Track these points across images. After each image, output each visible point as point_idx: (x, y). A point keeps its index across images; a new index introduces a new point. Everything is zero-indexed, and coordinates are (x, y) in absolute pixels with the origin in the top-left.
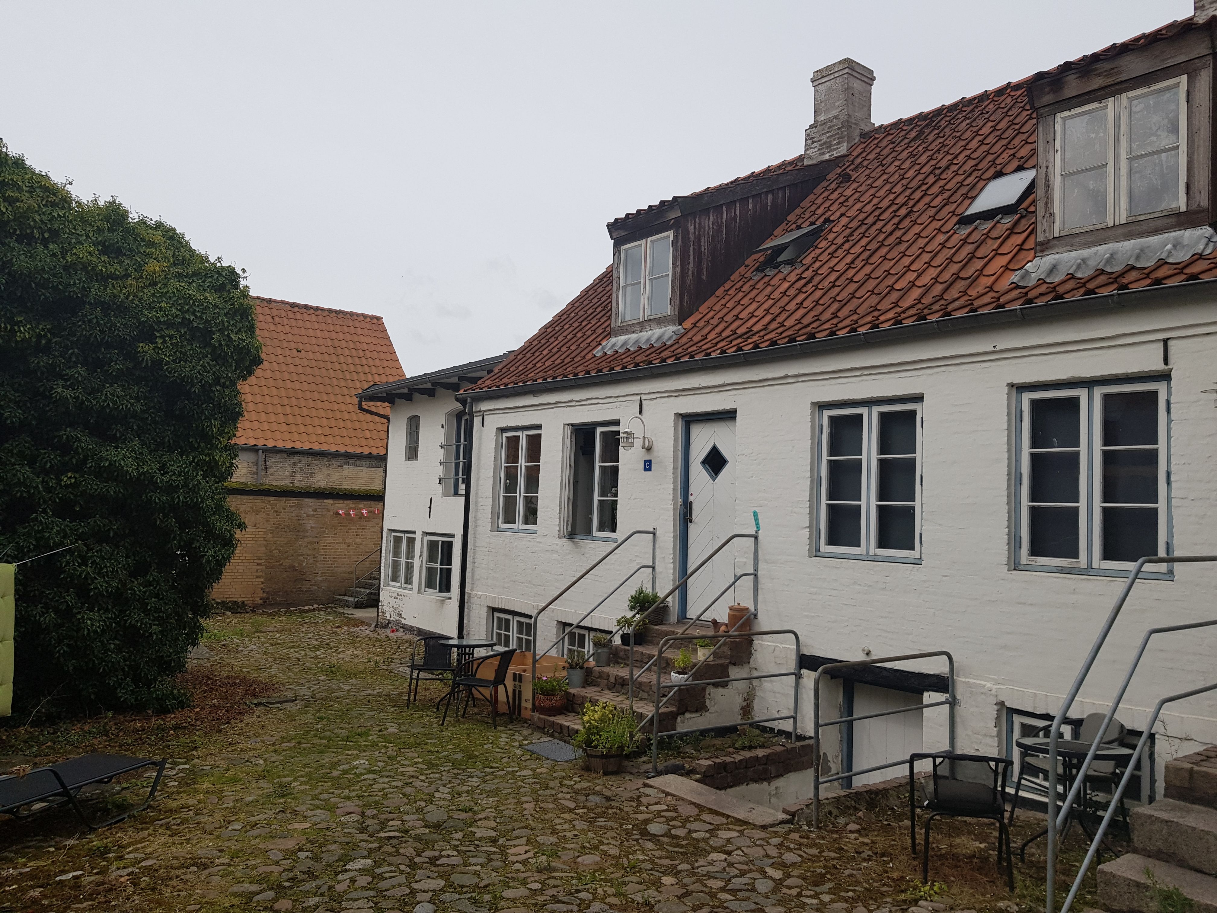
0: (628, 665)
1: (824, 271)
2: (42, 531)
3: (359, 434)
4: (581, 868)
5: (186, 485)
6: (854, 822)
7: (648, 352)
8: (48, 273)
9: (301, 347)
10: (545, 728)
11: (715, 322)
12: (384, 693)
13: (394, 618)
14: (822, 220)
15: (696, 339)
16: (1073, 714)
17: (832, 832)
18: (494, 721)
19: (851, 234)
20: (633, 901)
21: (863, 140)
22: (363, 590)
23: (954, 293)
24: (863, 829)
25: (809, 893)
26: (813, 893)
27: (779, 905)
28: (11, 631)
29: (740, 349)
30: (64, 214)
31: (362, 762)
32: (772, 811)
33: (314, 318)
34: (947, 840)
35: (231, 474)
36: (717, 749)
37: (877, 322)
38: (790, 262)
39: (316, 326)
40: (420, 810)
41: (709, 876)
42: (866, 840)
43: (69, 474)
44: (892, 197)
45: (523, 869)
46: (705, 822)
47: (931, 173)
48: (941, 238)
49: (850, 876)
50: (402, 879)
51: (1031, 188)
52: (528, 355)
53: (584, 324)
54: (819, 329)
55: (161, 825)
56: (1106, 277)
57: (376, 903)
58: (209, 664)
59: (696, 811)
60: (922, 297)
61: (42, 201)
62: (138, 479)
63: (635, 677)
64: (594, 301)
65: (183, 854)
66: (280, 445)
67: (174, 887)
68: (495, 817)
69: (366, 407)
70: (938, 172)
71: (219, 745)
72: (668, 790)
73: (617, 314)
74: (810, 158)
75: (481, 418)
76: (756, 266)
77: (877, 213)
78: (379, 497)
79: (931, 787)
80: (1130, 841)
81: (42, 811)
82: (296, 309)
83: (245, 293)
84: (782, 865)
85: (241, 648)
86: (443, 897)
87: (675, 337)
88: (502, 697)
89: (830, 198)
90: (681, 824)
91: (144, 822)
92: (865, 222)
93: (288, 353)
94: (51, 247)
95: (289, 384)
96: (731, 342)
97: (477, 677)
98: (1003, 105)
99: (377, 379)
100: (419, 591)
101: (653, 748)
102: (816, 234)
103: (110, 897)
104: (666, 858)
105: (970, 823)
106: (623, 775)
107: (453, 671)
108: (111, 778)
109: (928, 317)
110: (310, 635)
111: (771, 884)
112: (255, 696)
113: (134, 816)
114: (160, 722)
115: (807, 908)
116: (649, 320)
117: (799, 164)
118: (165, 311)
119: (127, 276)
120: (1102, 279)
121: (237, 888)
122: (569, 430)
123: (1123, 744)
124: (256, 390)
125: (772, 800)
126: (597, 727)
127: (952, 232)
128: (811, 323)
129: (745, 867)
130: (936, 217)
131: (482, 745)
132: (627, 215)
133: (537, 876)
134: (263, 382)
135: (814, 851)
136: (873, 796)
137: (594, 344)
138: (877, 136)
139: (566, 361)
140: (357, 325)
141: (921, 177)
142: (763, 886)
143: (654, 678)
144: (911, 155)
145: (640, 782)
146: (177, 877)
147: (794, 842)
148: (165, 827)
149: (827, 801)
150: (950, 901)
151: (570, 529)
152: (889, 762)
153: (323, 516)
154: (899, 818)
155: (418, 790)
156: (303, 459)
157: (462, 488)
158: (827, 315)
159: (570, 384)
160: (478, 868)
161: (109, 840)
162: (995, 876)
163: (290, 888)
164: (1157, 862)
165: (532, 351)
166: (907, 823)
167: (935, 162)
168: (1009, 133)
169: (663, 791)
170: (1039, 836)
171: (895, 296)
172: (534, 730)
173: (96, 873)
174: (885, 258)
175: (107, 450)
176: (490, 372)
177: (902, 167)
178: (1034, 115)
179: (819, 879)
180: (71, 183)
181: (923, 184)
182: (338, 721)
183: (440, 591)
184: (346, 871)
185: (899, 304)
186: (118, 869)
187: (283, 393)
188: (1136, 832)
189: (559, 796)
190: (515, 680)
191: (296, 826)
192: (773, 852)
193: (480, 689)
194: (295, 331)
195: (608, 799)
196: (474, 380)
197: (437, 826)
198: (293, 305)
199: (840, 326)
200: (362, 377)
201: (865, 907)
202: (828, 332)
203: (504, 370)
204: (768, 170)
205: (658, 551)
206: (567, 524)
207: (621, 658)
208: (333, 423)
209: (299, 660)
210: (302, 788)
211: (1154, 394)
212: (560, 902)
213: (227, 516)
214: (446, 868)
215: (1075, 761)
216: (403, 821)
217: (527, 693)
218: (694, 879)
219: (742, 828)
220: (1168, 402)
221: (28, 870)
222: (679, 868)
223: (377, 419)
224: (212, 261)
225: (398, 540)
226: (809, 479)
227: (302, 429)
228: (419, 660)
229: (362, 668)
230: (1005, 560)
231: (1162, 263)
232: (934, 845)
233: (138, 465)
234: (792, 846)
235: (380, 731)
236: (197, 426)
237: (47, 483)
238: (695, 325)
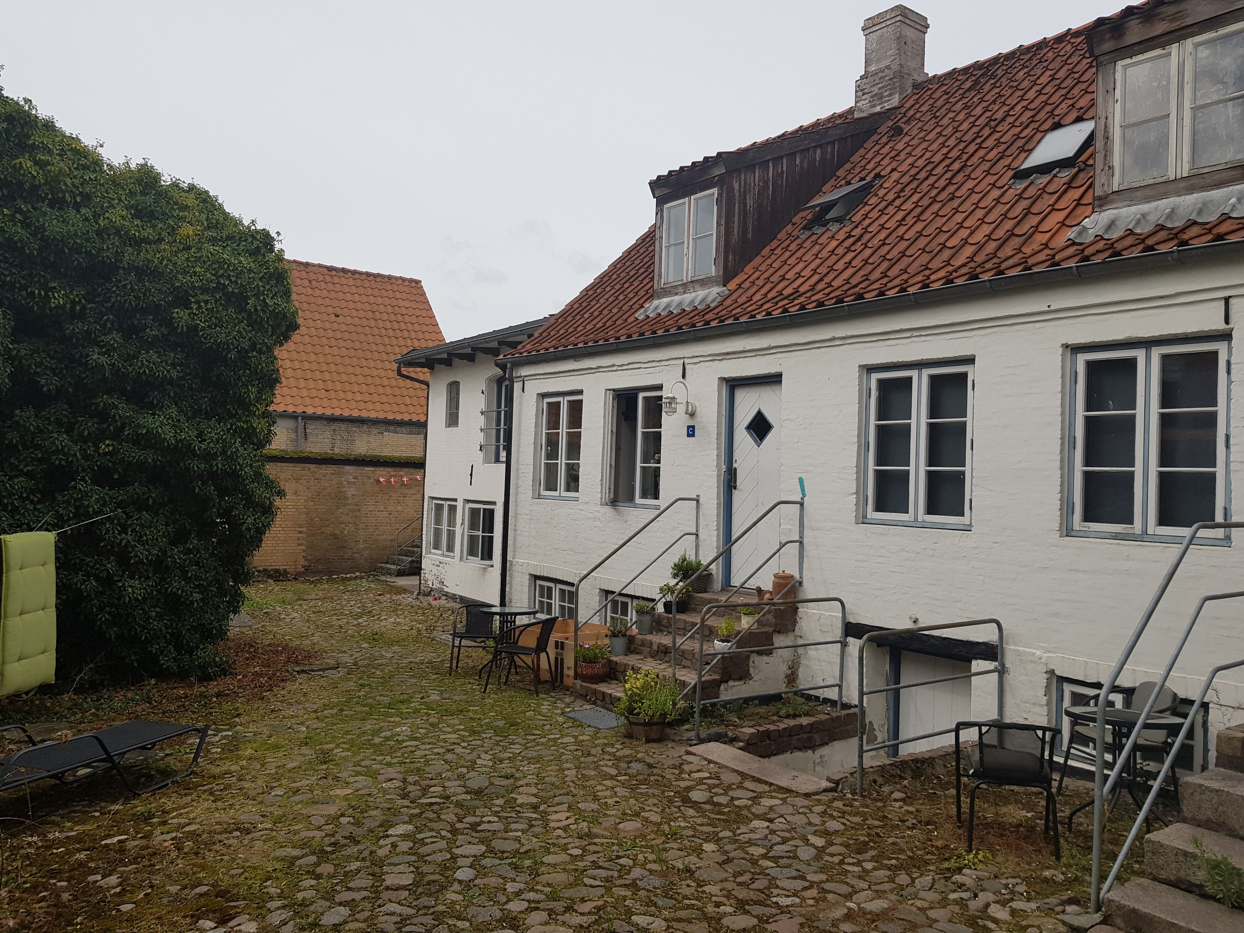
0: (671, 633)
1: (873, 228)
2: (81, 499)
3: (399, 400)
4: (622, 835)
5: (224, 452)
6: (899, 791)
7: (691, 315)
8: (81, 237)
9: (339, 312)
10: (587, 695)
11: (760, 282)
12: (426, 660)
13: (437, 585)
14: (872, 175)
15: (741, 300)
16: (1124, 681)
17: (877, 800)
18: (536, 688)
19: (902, 190)
20: (674, 867)
21: (915, 91)
22: (405, 558)
23: (1008, 250)
24: (908, 797)
25: (851, 860)
26: (855, 861)
27: (821, 872)
28: (52, 599)
29: (786, 311)
30: (96, 177)
31: (404, 729)
32: (816, 779)
33: (351, 282)
34: (993, 809)
35: (269, 442)
36: (761, 717)
37: (927, 282)
38: (839, 220)
39: (354, 290)
40: (461, 777)
41: (751, 843)
42: (911, 809)
43: (107, 442)
44: (945, 150)
45: (564, 835)
46: (747, 789)
47: (986, 125)
48: (996, 193)
49: (894, 844)
50: (443, 844)
51: (1090, 140)
52: (569, 319)
53: (626, 286)
54: (868, 289)
55: (205, 791)
56: (1167, 232)
57: (417, 868)
58: (251, 632)
59: (739, 779)
60: (975, 255)
61: (73, 164)
62: (176, 447)
63: (677, 645)
64: (637, 262)
65: (226, 819)
66: (319, 411)
67: (217, 852)
68: (536, 784)
69: (405, 373)
70: (993, 124)
71: (262, 712)
72: (710, 758)
73: (660, 275)
74: (861, 110)
75: (521, 383)
76: (804, 223)
77: (929, 168)
78: (420, 464)
79: (976, 757)
80: (1179, 811)
81: (87, 776)
82: (334, 273)
83: (280, 257)
84: (826, 833)
85: (283, 616)
86: (483, 862)
87: (719, 299)
88: (544, 665)
89: (881, 152)
90: (723, 792)
91: (189, 788)
92: (917, 177)
93: (326, 317)
94: (83, 211)
95: (327, 350)
96: (777, 303)
97: (519, 644)
98: (1062, 53)
99: (417, 344)
100: (461, 559)
101: (696, 716)
102: (866, 190)
103: (154, 861)
104: (708, 825)
105: (1018, 792)
106: (666, 743)
107: (495, 638)
108: (154, 744)
109: (980, 276)
110: (352, 603)
111: (813, 851)
112: (297, 663)
113: (178, 782)
114: (203, 689)
115: (849, 875)
116: (692, 282)
117: (850, 117)
118: (199, 276)
119: (160, 240)
120: (1162, 235)
121: (280, 853)
122: (610, 395)
123: (1175, 713)
124: (294, 355)
125: (817, 769)
126: (639, 695)
127: (1007, 186)
128: (859, 283)
129: (787, 835)
130: (991, 172)
131: (524, 712)
132: (670, 172)
133: (578, 842)
134: (301, 348)
135: (858, 819)
136: (919, 765)
137: (636, 306)
138: (930, 86)
139: (608, 324)
140: (396, 289)
141: (976, 129)
142: (805, 853)
143: (696, 646)
144: (966, 106)
145: (682, 750)
146: (220, 842)
147: (838, 810)
148: (207, 793)
149: (871, 770)
150: (995, 870)
151: (612, 496)
152: (937, 730)
153: (363, 484)
154: (945, 786)
155: (460, 757)
156: (343, 426)
157: (503, 455)
158: (876, 275)
159: (611, 348)
160: (519, 834)
161: (152, 805)
162: (1041, 845)
163: (333, 852)
164: (1206, 831)
165: (573, 314)
166: (953, 791)
167: (991, 113)
168: (1069, 82)
169: (706, 759)
170: (1087, 805)
171: (946, 254)
172: (576, 697)
173: (141, 838)
174: (937, 215)
175: (144, 418)
176: (530, 336)
177: (957, 119)
178: (1094, 64)
179: (862, 848)
180: (101, 146)
181: (978, 137)
182: (380, 688)
183: (482, 559)
184: (387, 836)
185: (951, 262)
186: (162, 833)
187: (322, 359)
188: (1185, 801)
189: (601, 763)
190: (557, 648)
191: (338, 792)
192: (816, 820)
193: (522, 656)
194: (333, 295)
195: (650, 766)
196: (514, 345)
197: (478, 793)
198: (331, 269)
199: (890, 285)
200: (401, 342)
201: (909, 875)
202: (877, 292)
203: (544, 334)
204: (817, 123)
205: (701, 518)
206: (610, 492)
207: (664, 626)
208: (372, 389)
209: (341, 627)
210: (344, 754)
211: (1214, 355)
212: (600, 867)
213: (266, 483)
214: (487, 834)
215: (1125, 730)
216: (444, 787)
217: (569, 661)
218: (734, 846)
219: (785, 796)
220: (1229, 363)
221: (74, 833)
222: (721, 835)
223: (417, 385)
224: (246, 224)
225: (439, 508)
226: (856, 445)
227: (342, 395)
228: (461, 628)
229: (404, 635)
230: (1056, 526)
231: (1225, 217)
232: (980, 814)
233: (176, 432)
234: (835, 814)
235: (422, 698)
236: (235, 393)
237: (85, 450)
238: (740, 286)
